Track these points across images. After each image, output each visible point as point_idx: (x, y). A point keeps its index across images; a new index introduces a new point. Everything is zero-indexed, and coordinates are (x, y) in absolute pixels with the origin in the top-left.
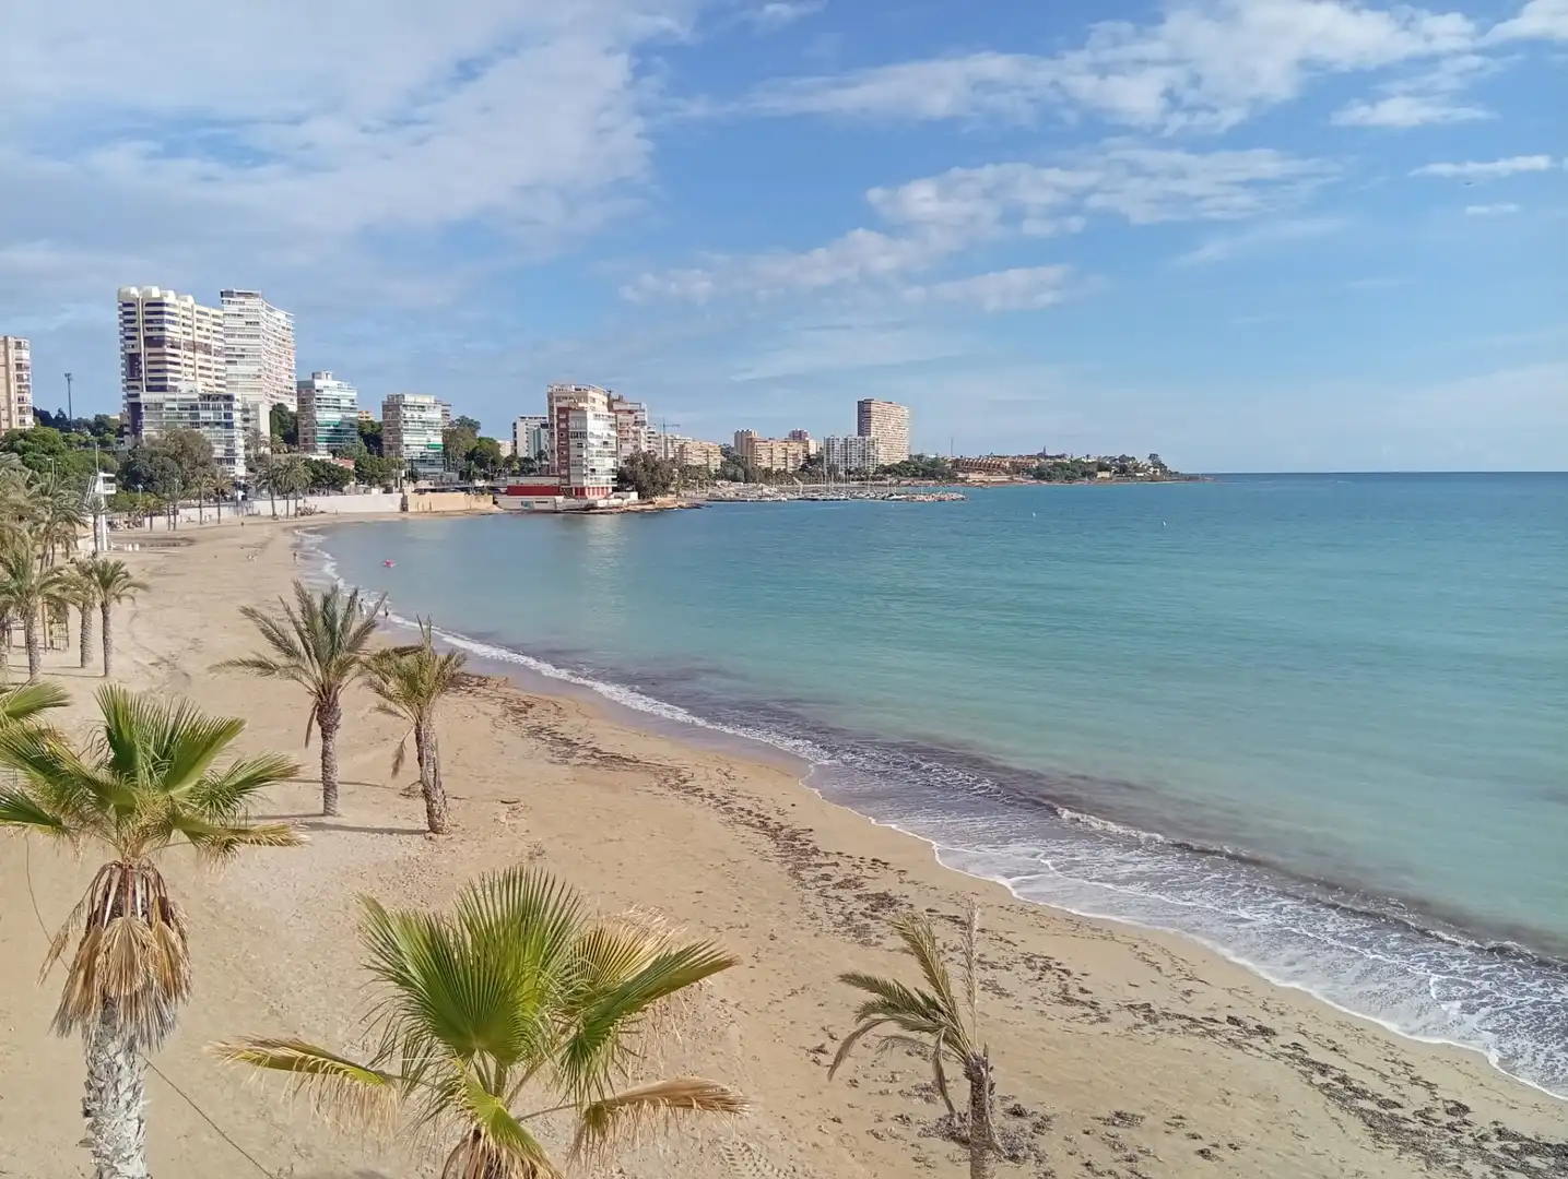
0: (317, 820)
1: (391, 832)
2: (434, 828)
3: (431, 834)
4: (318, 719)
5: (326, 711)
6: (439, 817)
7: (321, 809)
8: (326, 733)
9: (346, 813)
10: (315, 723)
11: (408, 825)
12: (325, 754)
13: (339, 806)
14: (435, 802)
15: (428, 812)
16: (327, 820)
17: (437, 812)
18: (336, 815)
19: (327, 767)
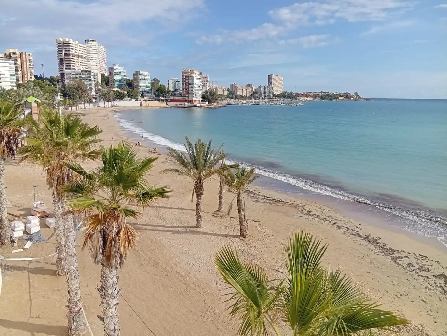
0: (192, 229)
1: (226, 236)
2: (242, 235)
3: (242, 238)
4: (195, 191)
5: (198, 188)
6: (245, 231)
7: (195, 224)
8: (198, 197)
9: (205, 227)
10: (195, 193)
11: (232, 233)
12: (198, 204)
13: (202, 224)
14: (244, 226)
15: (241, 229)
16: (199, 229)
17: (245, 230)
18: (201, 227)
19: (199, 209)
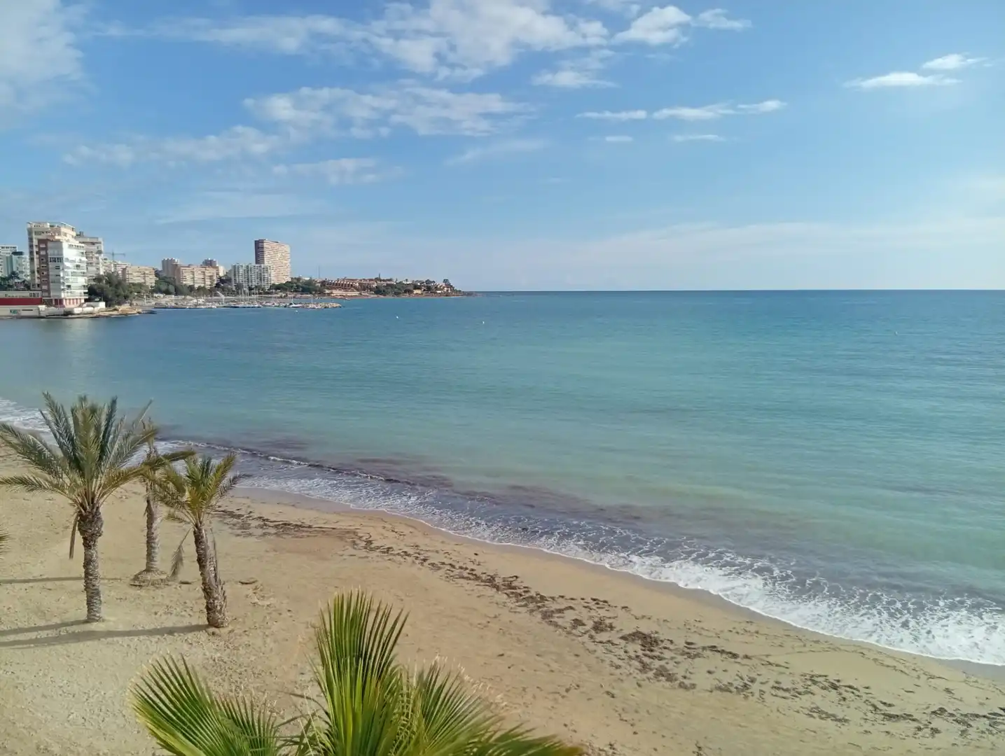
0: (76, 629)
1: (171, 631)
2: (213, 623)
3: (212, 630)
4: (79, 529)
5: (88, 522)
6: (220, 612)
7: (83, 613)
8: (88, 543)
9: (112, 616)
10: (78, 534)
11: (186, 622)
12: (88, 562)
13: (104, 611)
14: (217, 598)
15: (208, 609)
16: (94, 626)
17: (219, 608)
18: (100, 620)
19: (91, 575)
